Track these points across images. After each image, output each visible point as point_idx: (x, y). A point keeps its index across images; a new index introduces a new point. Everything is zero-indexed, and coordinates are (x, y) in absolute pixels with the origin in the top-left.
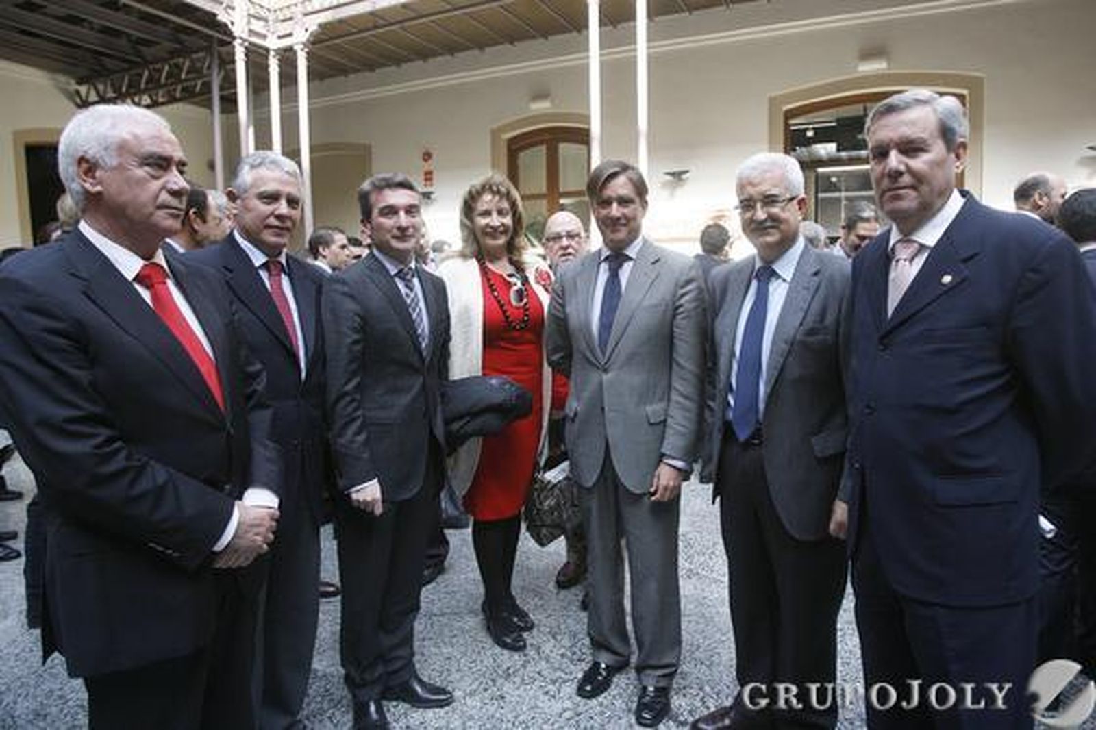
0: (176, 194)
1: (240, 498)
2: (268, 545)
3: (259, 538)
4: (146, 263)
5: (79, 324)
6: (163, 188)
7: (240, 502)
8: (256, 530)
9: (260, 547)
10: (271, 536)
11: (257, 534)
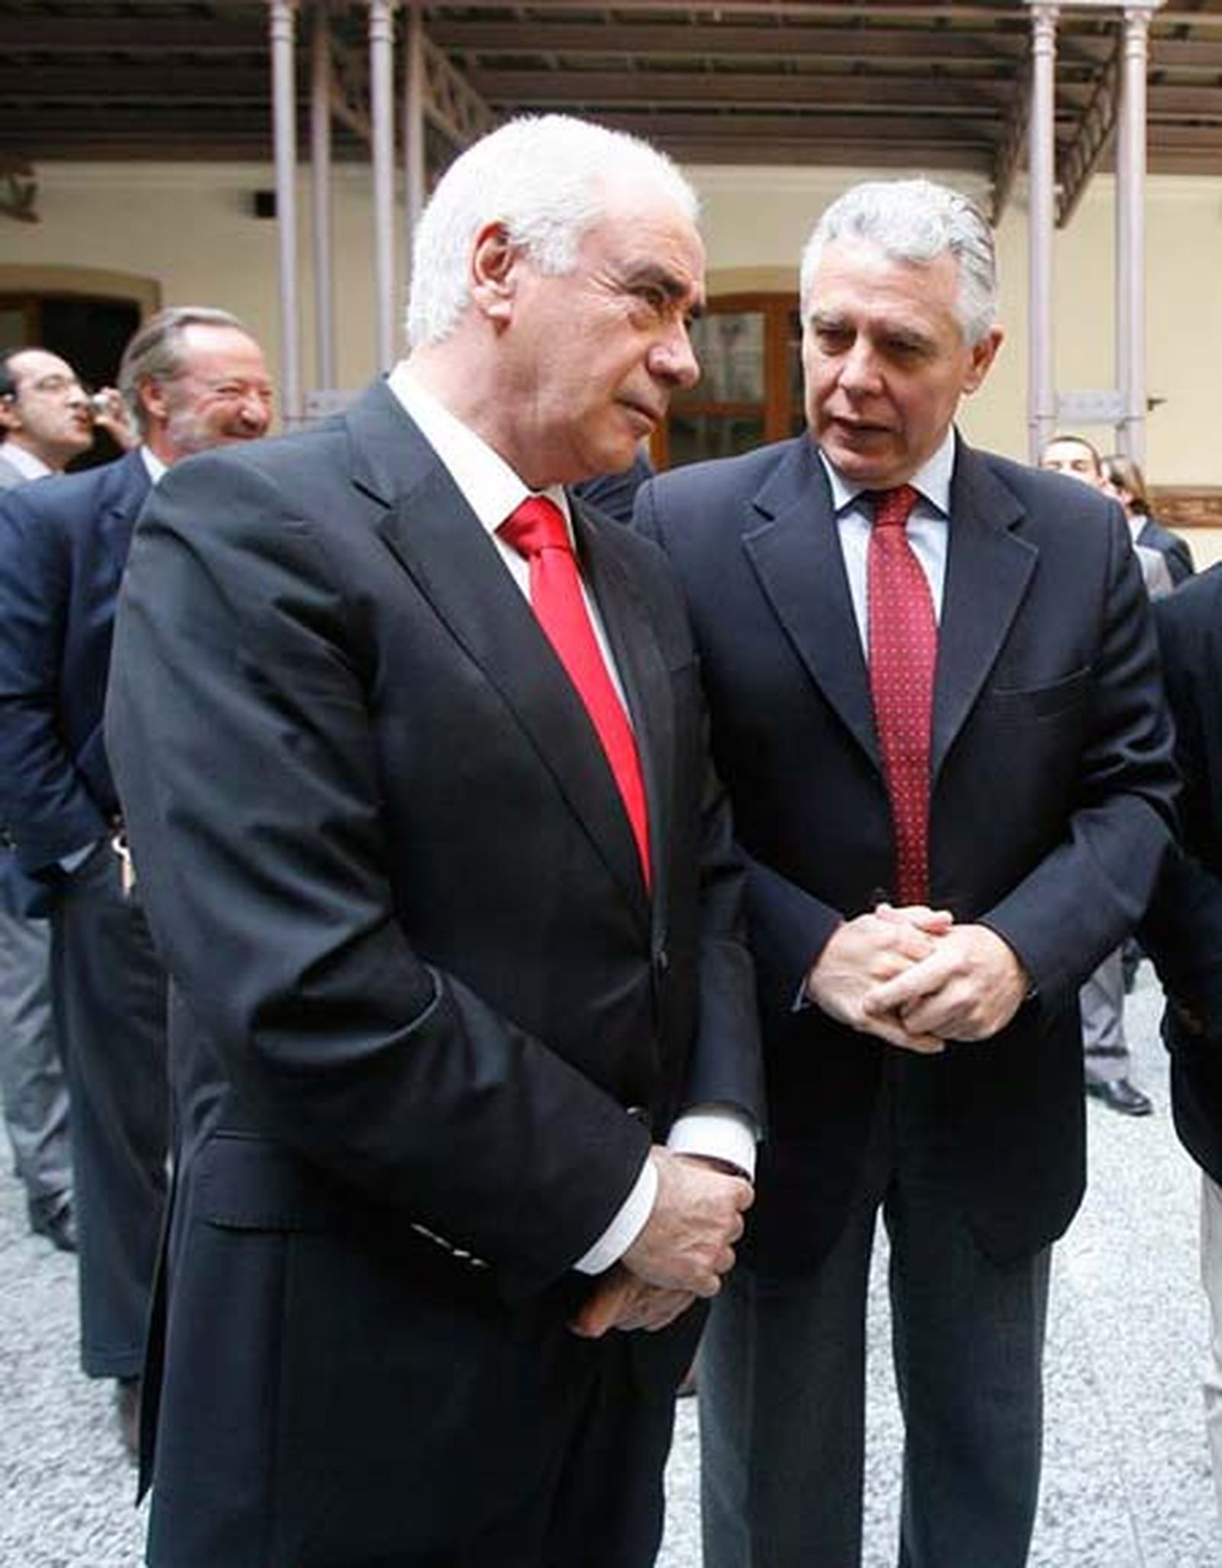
0: (666, 378)
1: (661, 1137)
2: (721, 1277)
3: (703, 1259)
4: (534, 495)
5: (364, 608)
6: (645, 358)
7: (661, 1148)
8: (698, 1237)
9: (701, 1282)
10: (730, 1255)
11: (696, 1247)
